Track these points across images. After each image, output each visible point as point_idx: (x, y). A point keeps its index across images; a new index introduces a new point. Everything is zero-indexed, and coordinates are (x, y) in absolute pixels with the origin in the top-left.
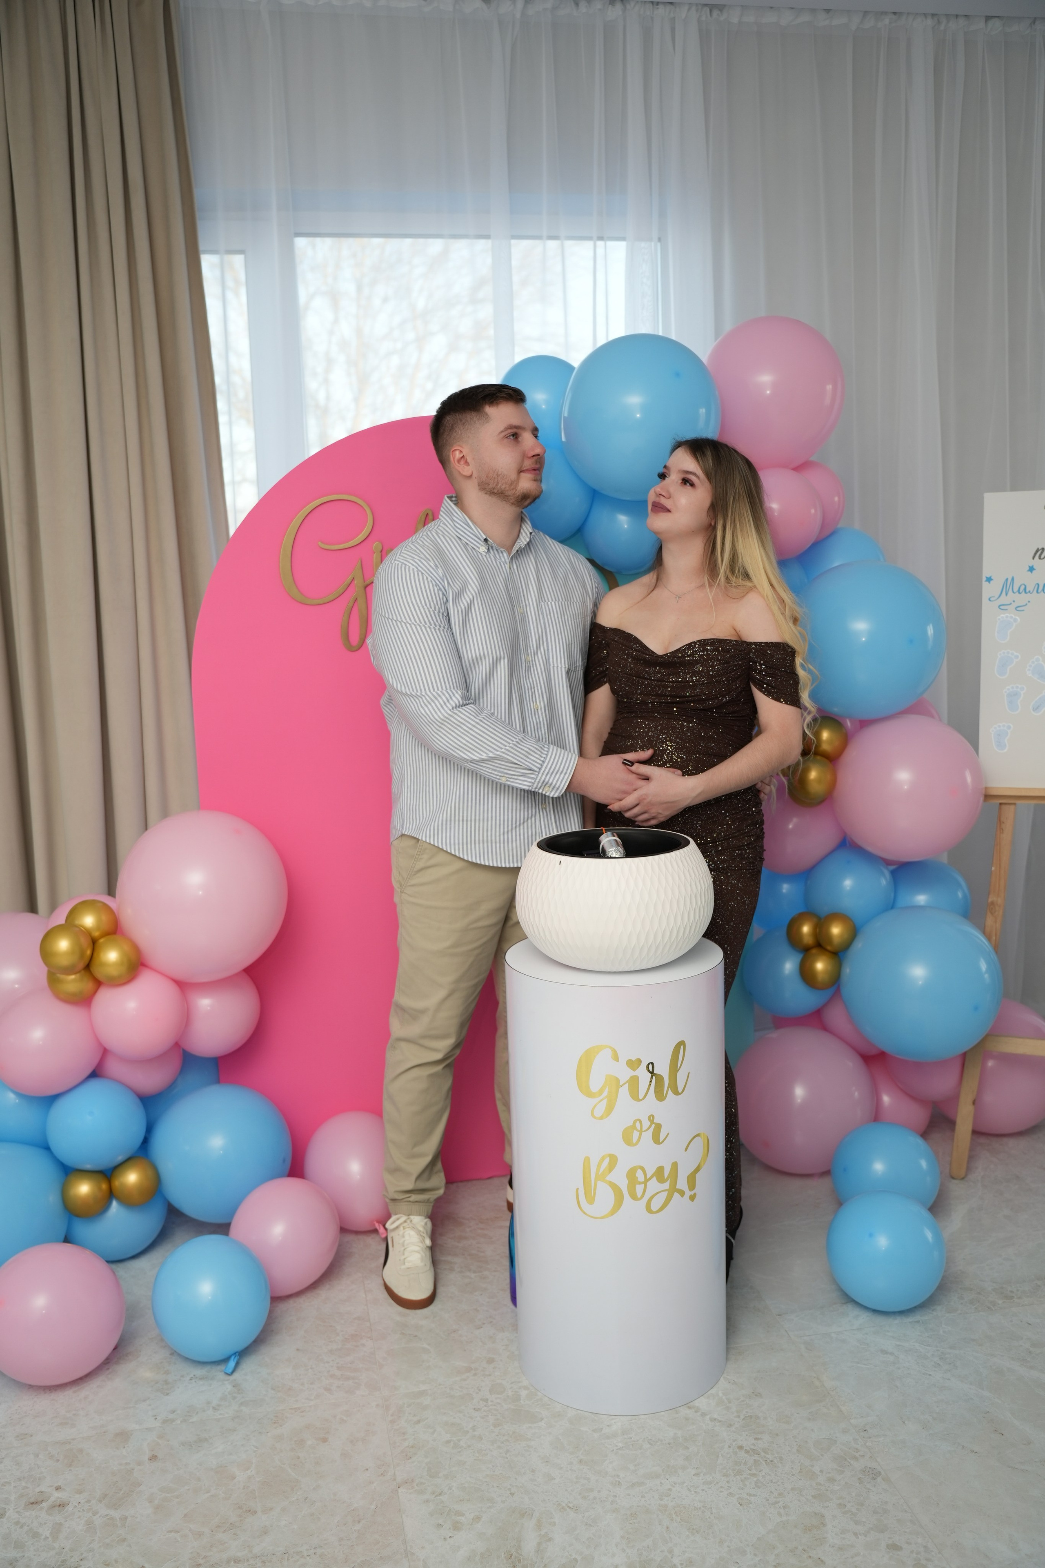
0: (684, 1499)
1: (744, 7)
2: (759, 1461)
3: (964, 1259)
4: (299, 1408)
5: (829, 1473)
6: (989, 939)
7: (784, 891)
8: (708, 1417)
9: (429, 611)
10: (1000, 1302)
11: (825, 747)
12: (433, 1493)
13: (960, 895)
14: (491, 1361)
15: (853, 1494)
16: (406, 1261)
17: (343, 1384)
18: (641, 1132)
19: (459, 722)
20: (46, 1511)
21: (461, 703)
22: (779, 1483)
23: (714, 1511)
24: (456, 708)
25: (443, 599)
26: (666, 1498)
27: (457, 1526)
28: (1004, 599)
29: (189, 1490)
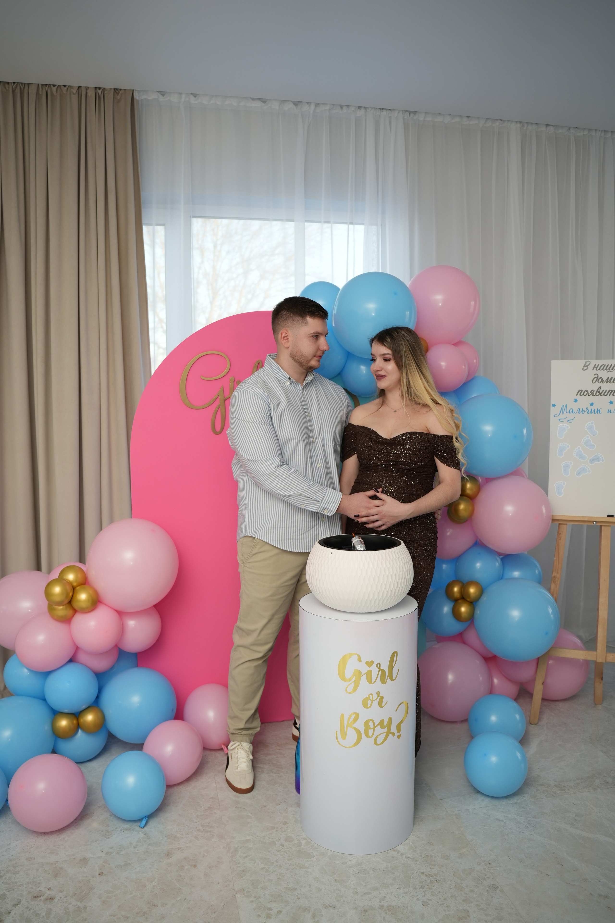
0: (393, 902)
1: (426, 113)
2: (433, 880)
3: (539, 768)
4: (181, 848)
5: (471, 887)
6: (553, 595)
7: (444, 568)
8: (404, 856)
9: (261, 415)
10: (558, 792)
11: (468, 492)
12: (255, 897)
13: (537, 572)
14: (285, 823)
15: (484, 899)
16: (238, 767)
17: (204, 835)
18: (372, 701)
19: (279, 474)
20: (43, 902)
21: (280, 464)
22: (444, 893)
23: (409, 908)
24: (277, 467)
25: (268, 409)
26: (383, 902)
27: (269, 916)
28: (561, 416)
29: (121, 892)
